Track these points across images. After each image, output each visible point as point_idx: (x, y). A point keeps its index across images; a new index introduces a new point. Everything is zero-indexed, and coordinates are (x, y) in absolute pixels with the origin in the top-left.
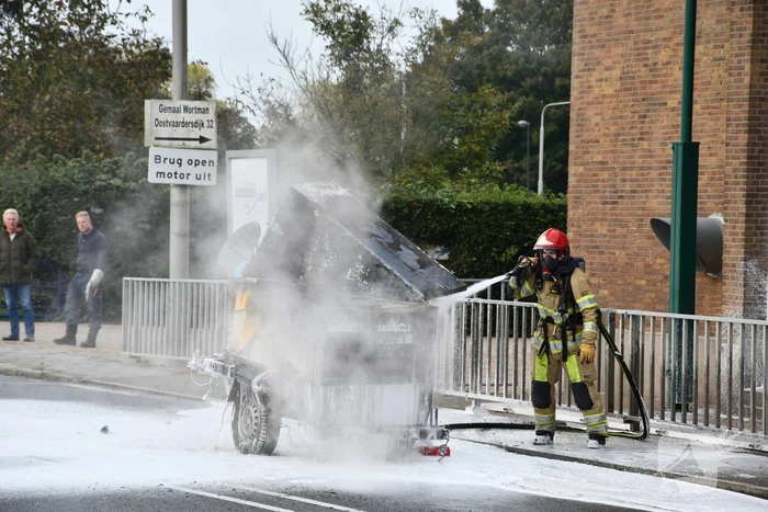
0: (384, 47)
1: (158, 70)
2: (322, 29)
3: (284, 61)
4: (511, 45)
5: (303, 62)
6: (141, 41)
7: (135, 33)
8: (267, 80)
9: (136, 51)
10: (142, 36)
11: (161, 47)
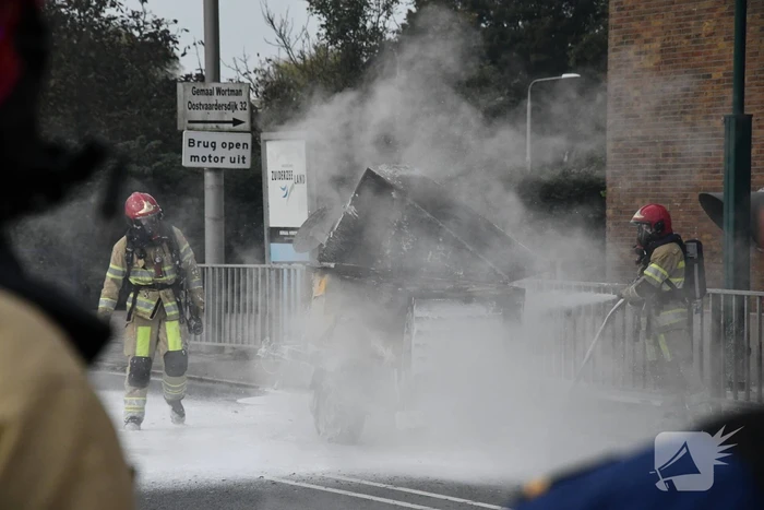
0: (380, 25)
1: (161, 52)
2: (317, 8)
3: (281, 40)
4: (484, 22)
5: (300, 41)
6: (141, 24)
7: (135, 15)
8: (264, 60)
9: (137, 34)
10: (142, 17)
11: (162, 28)
